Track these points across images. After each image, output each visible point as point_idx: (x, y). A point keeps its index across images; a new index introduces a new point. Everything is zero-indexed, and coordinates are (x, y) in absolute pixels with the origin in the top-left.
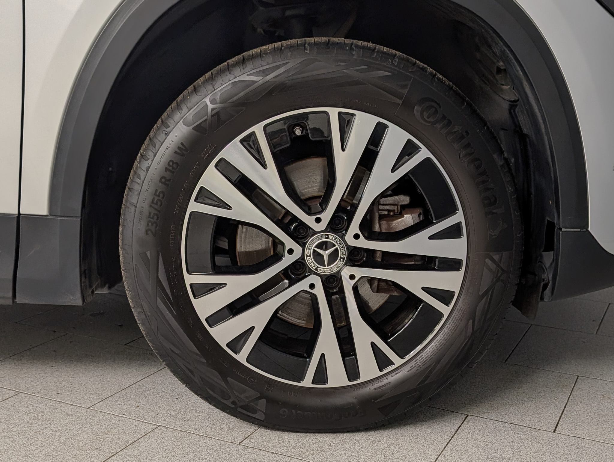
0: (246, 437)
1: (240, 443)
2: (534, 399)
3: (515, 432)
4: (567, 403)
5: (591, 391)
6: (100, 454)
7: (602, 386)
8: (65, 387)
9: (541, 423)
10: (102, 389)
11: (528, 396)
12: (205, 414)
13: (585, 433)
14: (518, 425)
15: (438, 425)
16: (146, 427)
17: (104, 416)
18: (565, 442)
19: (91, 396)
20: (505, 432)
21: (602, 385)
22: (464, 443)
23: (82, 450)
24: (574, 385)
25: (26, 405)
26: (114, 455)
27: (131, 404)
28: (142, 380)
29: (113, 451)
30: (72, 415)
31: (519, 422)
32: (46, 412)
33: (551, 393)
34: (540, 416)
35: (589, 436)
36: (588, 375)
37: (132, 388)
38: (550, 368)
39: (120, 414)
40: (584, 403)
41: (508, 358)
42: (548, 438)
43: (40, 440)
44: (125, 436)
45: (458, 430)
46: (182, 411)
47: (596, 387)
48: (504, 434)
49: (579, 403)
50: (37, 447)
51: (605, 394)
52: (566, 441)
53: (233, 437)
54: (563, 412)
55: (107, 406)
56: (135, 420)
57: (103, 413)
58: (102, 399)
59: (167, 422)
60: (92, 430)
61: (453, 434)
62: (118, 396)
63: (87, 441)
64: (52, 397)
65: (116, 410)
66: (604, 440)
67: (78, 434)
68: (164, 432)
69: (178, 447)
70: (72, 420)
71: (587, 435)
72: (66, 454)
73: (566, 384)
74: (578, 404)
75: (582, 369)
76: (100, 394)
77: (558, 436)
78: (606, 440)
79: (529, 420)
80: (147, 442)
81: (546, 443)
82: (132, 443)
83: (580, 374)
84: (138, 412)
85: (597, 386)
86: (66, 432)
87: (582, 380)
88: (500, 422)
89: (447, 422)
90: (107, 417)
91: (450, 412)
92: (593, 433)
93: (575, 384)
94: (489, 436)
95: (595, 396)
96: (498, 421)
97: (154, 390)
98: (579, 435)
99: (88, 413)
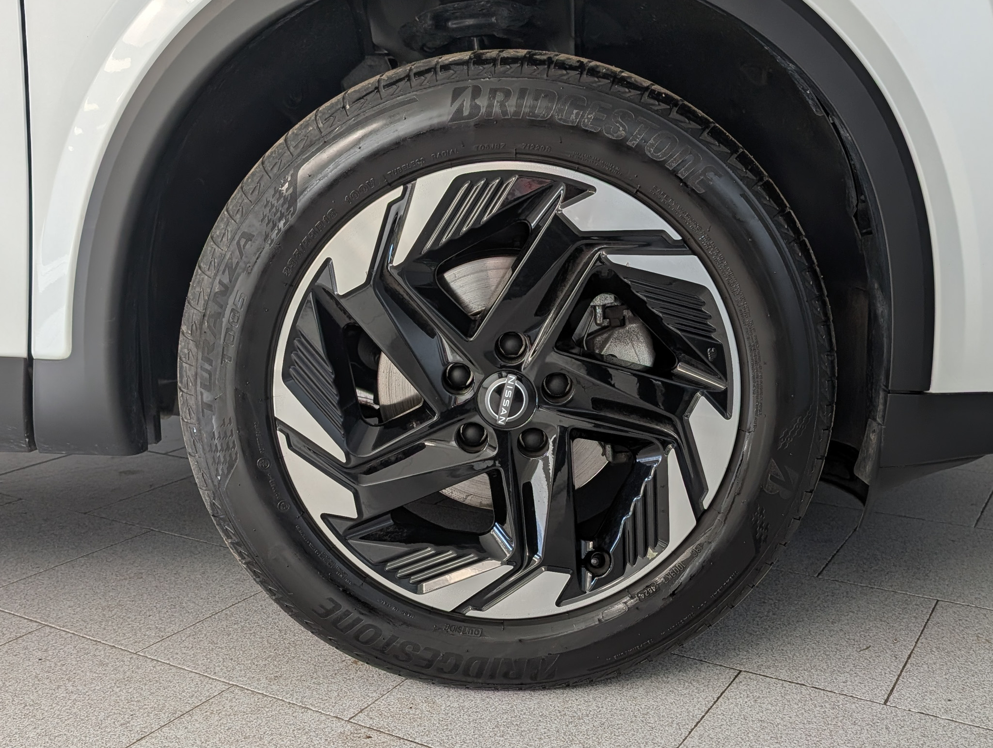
0: (363, 708)
1: (350, 719)
2: (857, 642)
3: (816, 703)
4: (913, 650)
5: (957, 627)
6: (124, 735)
7: (977, 618)
8: (114, 617)
9: (865, 686)
10: (169, 620)
11: (848, 637)
12: (311, 666)
13: (940, 706)
14: (824, 690)
15: (687, 688)
16: (211, 688)
17: (154, 667)
18: (902, 724)
19: (147, 633)
20: (800, 704)
21: (978, 616)
22: (725, 723)
23: (99, 728)
24: (928, 616)
25: (45, 648)
26: (145, 737)
27: (203, 647)
28: (233, 606)
29: (146, 730)
30: (107, 665)
31: (826, 684)
32: (71, 659)
33: (888, 631)
34: (864, 674)
35: (946, 712)
36: (955, 598)
37: (214, 620)
38: (892, 586)
39: (179, 664)
40: (944, 649)
41: (824, 568)
42: (873, 716)
43: (42, 707)
44: (173, 703)
45: (718, 698)
46: (277, 660)
47: (966, 620)
48: (796, 707)
49: (934, 649)
50: (32, 719)
51: (982, 634)
52: (904, 720)
53: (342, 707)
54: (904, 667)
55: (165, 650)
56: (199, 674)
57: (155, 662)
58: (163, 636)
59: (246, 679)
60: (127, 692)
61: (709, 706)
62: (188, 633)
63: (113, 711)
64: (89, 633)
65: (177, 656)
66: (972, 721)
67: (104, 698)
68: (237, 697)
69: (249, 724)
70: (104, 674)
71: (942, 710)
72: (71, 733)
73: (915, 615)
74: (932, 651)
75: (945, 588)
76: (163, 629)
77: (892, 712)
78: (977, 720)
79: (844, 680)
80: (204, 714)
81: (868, 724)
82: (181, 715)
83: (942, 597)
84: (209, 660)
85: (968, 619)
86: (87, 694)
87: (943, 608)
88: (793, 684)
89: (703, 683)
90: (159, 668)
91: (711, 665)
92: (954, 708)
93: (931, 615)
94: (770, 710)
95: (964, 638)
96: (790, 682)
97: (246, 623)
98: (928, 710)
99: (133, 661)
